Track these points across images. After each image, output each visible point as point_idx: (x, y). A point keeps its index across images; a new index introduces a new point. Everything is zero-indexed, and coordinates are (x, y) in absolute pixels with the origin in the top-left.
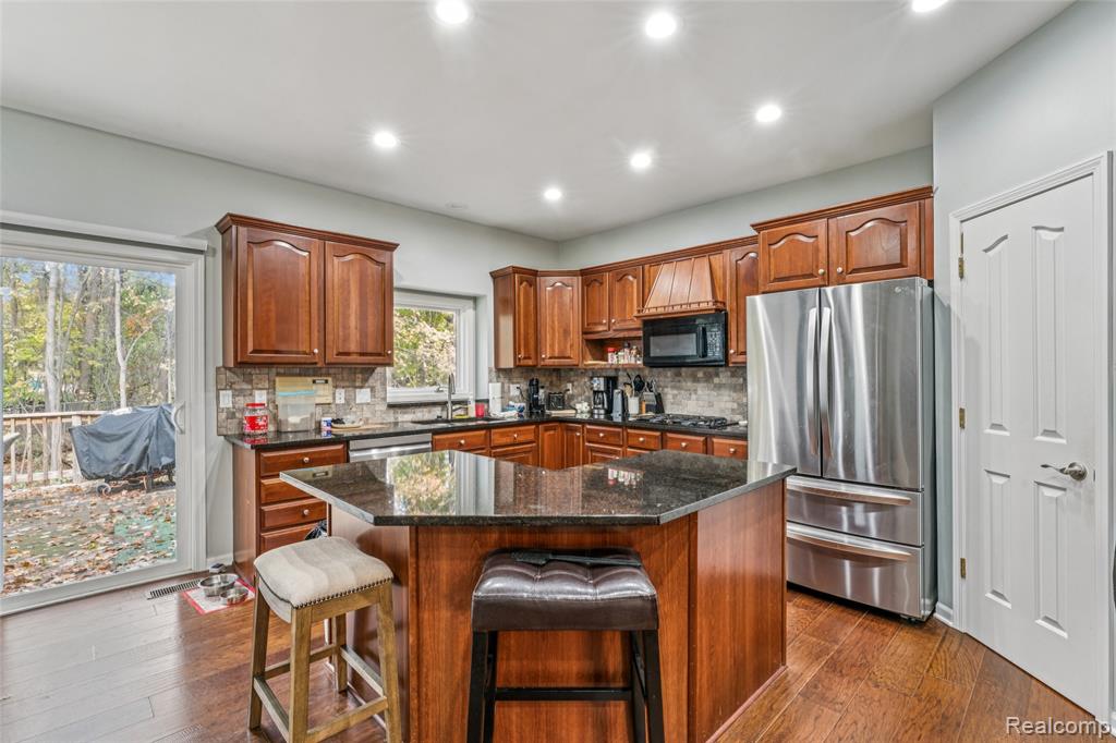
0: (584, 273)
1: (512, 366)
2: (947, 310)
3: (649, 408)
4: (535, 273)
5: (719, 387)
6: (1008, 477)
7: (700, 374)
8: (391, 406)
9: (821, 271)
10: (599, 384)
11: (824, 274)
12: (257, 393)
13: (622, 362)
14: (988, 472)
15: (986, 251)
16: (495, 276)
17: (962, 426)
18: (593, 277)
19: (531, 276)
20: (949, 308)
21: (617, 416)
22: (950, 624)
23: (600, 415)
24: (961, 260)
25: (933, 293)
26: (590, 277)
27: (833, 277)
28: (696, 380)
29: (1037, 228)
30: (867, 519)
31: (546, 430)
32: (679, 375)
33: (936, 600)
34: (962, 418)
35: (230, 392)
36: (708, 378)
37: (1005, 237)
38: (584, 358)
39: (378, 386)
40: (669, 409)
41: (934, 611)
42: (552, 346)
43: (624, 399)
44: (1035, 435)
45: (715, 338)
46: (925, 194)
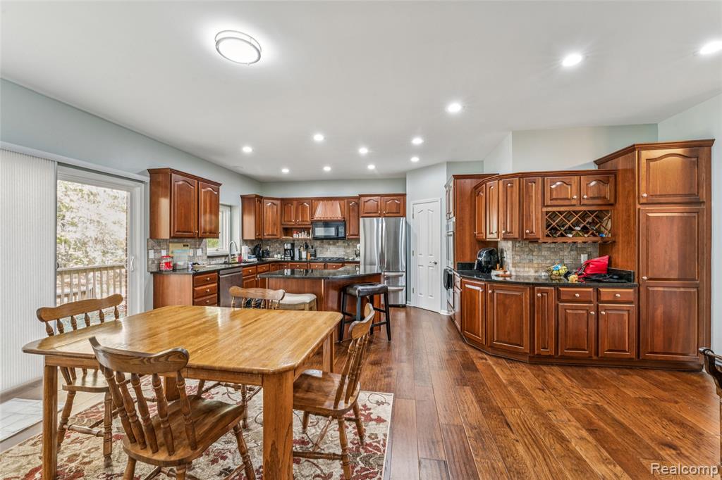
0: (282, 200)
1: (254, 238)
3: (311, 256)
4: (261, 197)
5: (338, 247)
6: (423, 266)
7: (331, 242)
8: (209, 257)
10: (288, 246)
11: (380, 213)
12: (163, 251)
13: (300, 237)
14: (419, 266)
15: (419, 213)
16: (242, 197)
17: (413, 255)
18: (287, 202)
19: (260, 199)
20: (410, 226)
21: (297, 258)
22: (410, 306)
23: (289, 258)
24: (413, 214)
25: (407, 221)
26: (285, 202)
27: (382, 214)
28: (329, 244)
29: (429, 210)
31: (272, 265)
32: (323, 242)
34: (413, 253)
35: (153, 251)
36: (334, 244)
37: (423, 210)
38: (281, 236)
39: (204, 248)
40: (318, 256)
42: (269, 230)
43: (300, 253)
44: (428, 256)
45: (341, 230)
46: (404, 195)
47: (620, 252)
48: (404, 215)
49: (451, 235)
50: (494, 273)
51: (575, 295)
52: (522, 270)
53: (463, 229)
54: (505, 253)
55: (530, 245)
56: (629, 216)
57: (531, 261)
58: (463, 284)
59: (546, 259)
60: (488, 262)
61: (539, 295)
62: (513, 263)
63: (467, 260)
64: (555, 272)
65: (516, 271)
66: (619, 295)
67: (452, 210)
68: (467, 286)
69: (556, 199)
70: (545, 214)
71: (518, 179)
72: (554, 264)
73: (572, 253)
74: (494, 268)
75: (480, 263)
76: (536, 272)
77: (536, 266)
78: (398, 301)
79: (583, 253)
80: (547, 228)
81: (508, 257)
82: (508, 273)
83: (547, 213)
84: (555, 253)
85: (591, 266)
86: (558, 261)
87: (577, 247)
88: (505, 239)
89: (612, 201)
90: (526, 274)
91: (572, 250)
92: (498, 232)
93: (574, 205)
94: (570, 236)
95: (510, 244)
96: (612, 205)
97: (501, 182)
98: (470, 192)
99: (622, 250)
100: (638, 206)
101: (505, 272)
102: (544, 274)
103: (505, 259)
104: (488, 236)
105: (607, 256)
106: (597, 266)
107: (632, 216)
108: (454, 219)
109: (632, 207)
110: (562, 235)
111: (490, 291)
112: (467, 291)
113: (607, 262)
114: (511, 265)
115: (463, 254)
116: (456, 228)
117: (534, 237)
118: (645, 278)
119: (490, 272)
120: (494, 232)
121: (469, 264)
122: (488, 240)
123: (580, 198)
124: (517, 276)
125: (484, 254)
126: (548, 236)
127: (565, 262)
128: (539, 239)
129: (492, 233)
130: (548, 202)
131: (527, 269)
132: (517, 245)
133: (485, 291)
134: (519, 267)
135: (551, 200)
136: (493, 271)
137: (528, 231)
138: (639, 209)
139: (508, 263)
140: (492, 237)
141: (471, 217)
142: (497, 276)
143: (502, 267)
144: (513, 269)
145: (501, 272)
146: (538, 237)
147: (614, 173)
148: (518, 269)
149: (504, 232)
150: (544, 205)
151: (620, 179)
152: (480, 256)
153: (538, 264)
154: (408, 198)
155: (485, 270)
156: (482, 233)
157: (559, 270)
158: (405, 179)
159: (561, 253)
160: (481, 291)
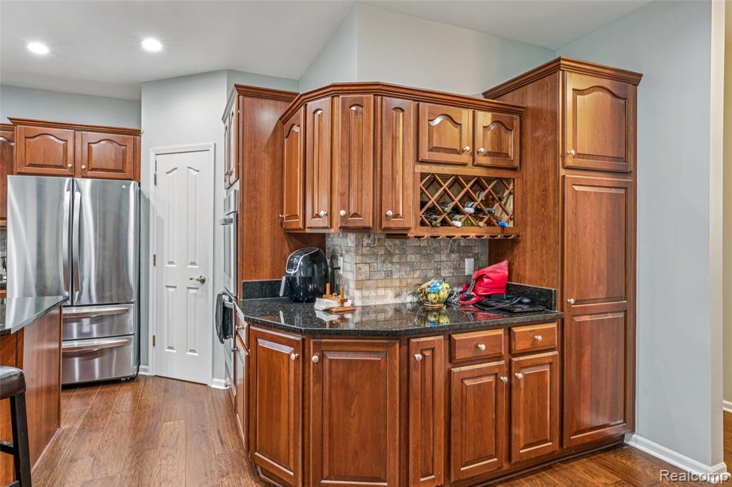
2: (148, 201)
6: (175, 287)
9: (70, 165)
11: (72, 167)
14: (167, 286)
15: (168, 173)
17: (155, 264)
20: (149, 200)
22: (147, 374)
24: (155, 175)
25: (140, 190)
27: (78, 171)
29: (189, 168)
30: (91, 328)
33: (139, 364)
34: (155, 260)
37: (176, 169)
41: (138, 371)
44: (187, 265)
46: (136, 133)
47: (528, 255)
48: (136, 176)
49: (231, 221)
50: (321, 304)
51: (476, 347)
52: (373, 293)
53: (256, 208)
54: (341, 259)
55: (388, 243)
56: (545, 190)
57: (389, 275)
58: (252, 340)
59: (414, 270)
60: (307, 280)
61: (418, 356)
62: (357, 281)
63: (265, 276)
64: (431, 297)
65: (363, 297)
66: (540, 338)
67: (233, 168)
68: (262, 343)
69: (438, 149)
70: (419, 177)
71: (372, 96)
72: (426, 279)
73: (453, 256)
74: (321, 294)
75: (291, 281)
76: (397, 296)
77: (397, 283)
78: (93, 374)
79: (468, 257)
80: (421, 209)
81: (348, 267)
82: (348, 304)
83: (423, 175)
84: (428, 257)
85: (486, 280)
86: (431, 273)
87: (459, 245)
88: (345, 230)
89: (517, 164)
90: (380, 302)
91: (452, 251)
92: (330, 215)
93: (464, 165)
94: (459, 224)
95: (351, 240)
96: (514, 169)
97: (338, 101)
98: (271, 130)
99: (532, 251)
100: (562, 172)
101: (343, 301)
102: (409, 299)
103: (341, 272)
104: (311, 222)
105: (506, 261)
106: (494, 281)
107: (551, 191)
108: (237, 186)
109: (551, 174)
110: (444, 223)
111: (315, 358)
112: (261, 354)
113: (507, 273)
114: (352, 285)
115: (256, 263)
116: (242, 204)
117: (401, 225)
118: (572, 301)
119: (313, 301)
120: (322, 213)
121: (270, 283)
122: (308, 231)
123: (473, 153)
124: (363, 307)
125: (300, 263)
126: (423, 224)
127: (443, 275)
128: (408, 229)
129: (318, 216)
130: (425, 155)
131: (381, 292)
132: (366, 241)
133: (304, 358)
134: (368, 288)
135: (431, 150)
136: (317, 299)
137: (390, 213)
138: (564, 177)
139: (347, 280)
140: (316, 224)
141: (273, 182)
142: (328, 311)
143: (335, 290)
144: (357, 294)
145: (333, 303)
146: (407, 225)
147: (519, 111)
148: (366, 293)
149: (343, 213)
150: (419, 161)
151: (529, 123)
152: (291, 266)
153: (400, 280)
154: (144, 140)
155: (302, 294)
156: (296, 216)
157: (439, 292)
158: (140, 102)
159: (437, 257)
160: (293, 356)
